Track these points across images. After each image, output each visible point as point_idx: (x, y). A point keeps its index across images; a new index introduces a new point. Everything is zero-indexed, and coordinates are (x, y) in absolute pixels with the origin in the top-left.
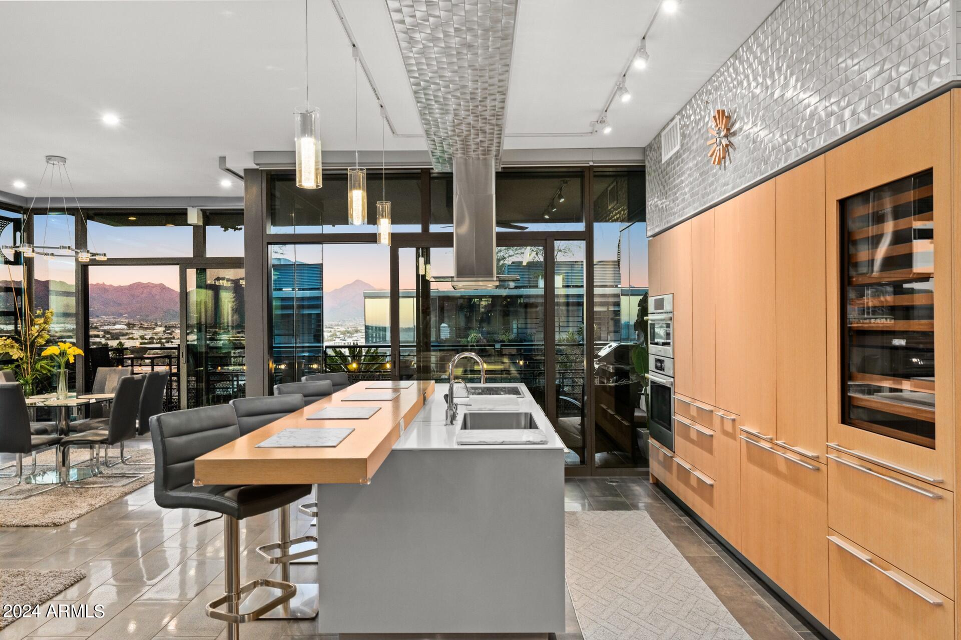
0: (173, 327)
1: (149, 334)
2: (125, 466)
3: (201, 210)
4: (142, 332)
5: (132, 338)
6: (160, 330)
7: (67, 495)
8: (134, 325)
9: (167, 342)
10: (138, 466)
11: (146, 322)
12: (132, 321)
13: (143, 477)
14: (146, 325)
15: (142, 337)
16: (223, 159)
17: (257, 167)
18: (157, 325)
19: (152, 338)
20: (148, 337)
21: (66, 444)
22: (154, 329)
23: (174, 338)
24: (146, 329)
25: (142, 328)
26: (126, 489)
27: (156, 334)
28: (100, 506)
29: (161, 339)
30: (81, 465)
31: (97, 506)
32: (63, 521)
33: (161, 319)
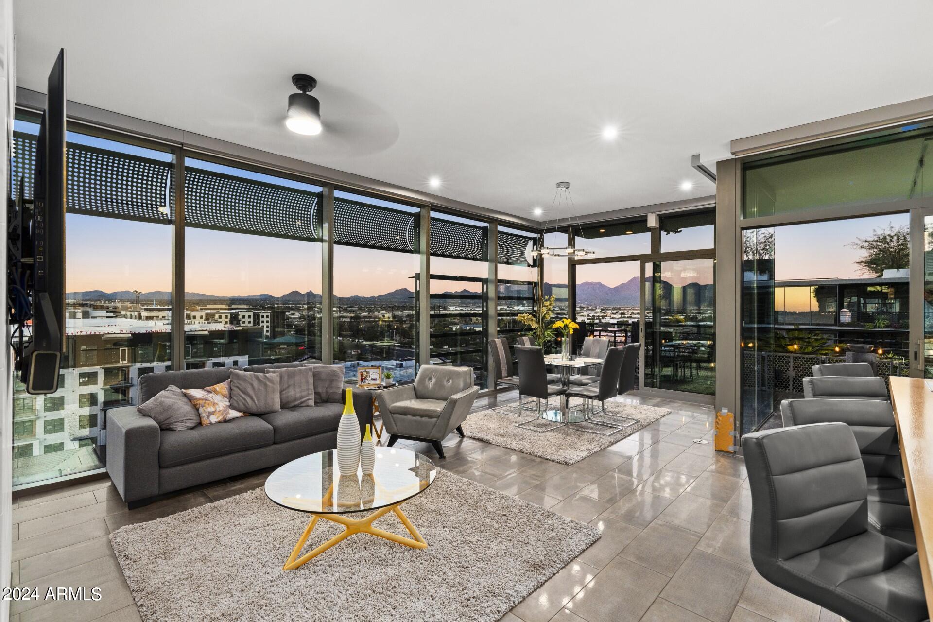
0: (606, 309)
1: (592, 313)
2: (605, 415)
3: (658, 215)
4: (588, 312)
5: (583, 316)
6: (598, 311)
7: (569, 434)
8: (584, 308)
9: (603, 319)
10: (615, 418)
11: (590, 305)
12: (582, 305)
13: (622, 430)
14: (590, 308)
15: (588, 315)
16: (696, 157)
17: (733, 157)
18: (596, 308)
19: (594, 316)
20: (591, 315)
21: (569, 395)
22: (595, 310)
23: (606, 316)
24: (590, 310)
25: (588, 309)
26: (611, 440)
27: (596, 313)
28: (596, 452)
29: (599, 316)
30: (574, 408)
31: (594, 451)
32: (571, 462)
33: (599, 304)
